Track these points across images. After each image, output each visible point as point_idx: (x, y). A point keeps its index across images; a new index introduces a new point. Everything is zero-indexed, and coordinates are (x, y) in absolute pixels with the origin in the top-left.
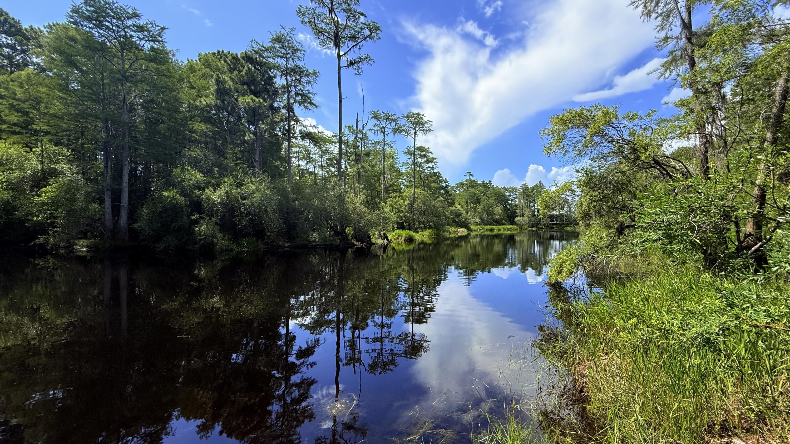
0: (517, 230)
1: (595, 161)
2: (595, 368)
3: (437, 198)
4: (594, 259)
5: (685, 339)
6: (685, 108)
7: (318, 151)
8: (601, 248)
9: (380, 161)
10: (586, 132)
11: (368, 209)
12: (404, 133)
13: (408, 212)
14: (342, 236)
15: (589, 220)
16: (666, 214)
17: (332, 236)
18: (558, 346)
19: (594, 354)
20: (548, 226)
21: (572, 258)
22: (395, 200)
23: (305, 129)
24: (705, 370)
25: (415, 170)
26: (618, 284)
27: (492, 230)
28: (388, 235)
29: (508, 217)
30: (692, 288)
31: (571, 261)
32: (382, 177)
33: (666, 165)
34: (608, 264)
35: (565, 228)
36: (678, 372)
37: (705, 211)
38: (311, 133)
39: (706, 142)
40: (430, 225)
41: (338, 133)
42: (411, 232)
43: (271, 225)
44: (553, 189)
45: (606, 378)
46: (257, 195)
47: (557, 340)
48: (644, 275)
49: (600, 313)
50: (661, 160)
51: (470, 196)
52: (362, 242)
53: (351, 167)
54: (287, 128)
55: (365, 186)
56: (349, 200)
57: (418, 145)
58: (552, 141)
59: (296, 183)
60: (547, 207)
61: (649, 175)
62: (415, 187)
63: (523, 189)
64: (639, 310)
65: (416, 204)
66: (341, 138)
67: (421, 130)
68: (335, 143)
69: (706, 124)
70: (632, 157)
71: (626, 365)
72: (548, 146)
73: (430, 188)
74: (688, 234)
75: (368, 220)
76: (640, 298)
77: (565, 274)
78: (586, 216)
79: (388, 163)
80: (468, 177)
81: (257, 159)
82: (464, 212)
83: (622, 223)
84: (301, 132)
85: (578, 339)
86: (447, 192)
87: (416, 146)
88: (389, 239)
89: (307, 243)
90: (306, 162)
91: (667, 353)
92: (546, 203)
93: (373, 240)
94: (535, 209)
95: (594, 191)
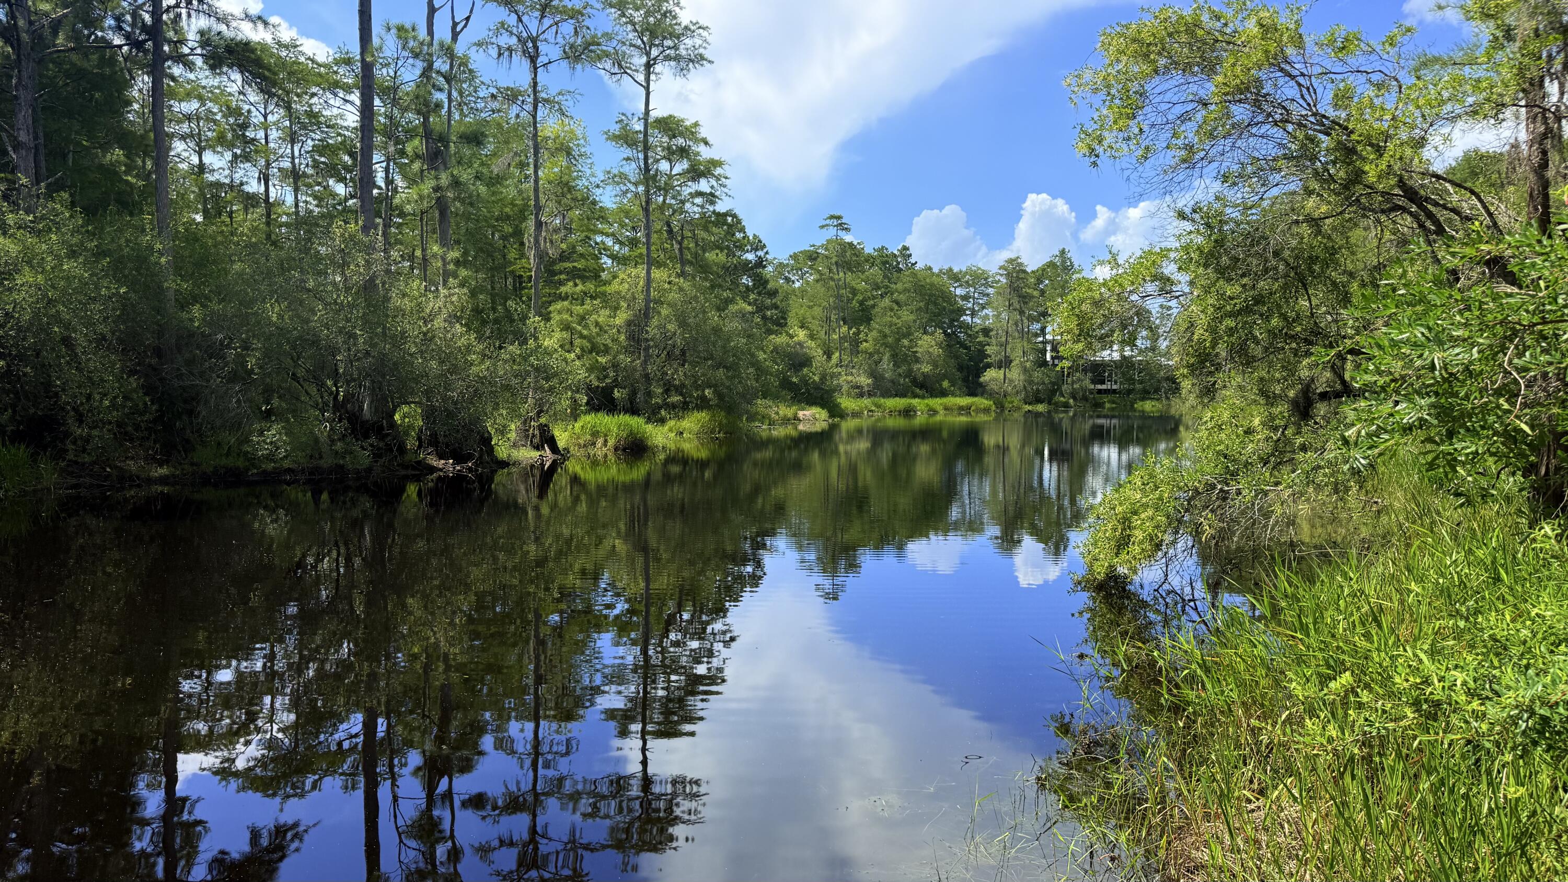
0: (986, 410)
1: (1235, 184)
2: (1227, 837)
3: (728, 301)
4: (1225, 499)
5: (1484, 727)
6: (1491, 24)
7: (276, 115)
8: (1247, 464)
9: (522, 165)
10: (1210, 89)
11: (479, 339)
12: (608, 64)
13: (627, 351)
14: (382, 437)
15: (1211, 373)
16: (1440, 343)
17: (343, 437)
18: (1118, 779)
19: (1223, 797)
20: (1085, 398)
21: (1161, 498)
22: (578, 309)
23: (223, 28)
24: (1529, 818)
25: (648, 202)
26: (1296, 574)
27: (908, 413)
28: (556, 433)
29: (960, 368)
30: (1498, 579)
31: (1157, 509)
32: (531, 224)
33: (1436, 204)
34: (1267, 515)
35: (1138, 405)
36: (1460, 829)
37: (1545, 338)
38: (246, 46)
39: (1544, 136)
40: (703, 398)
41: (355, 50)
42: (636, 422)
43: (89, 397)
44: (1103, 273)
45: (1259, 868)
46: (26, 277)
47: (1115, 762)
48: (1366, 546)
49: (1242, 667)
50: (1422, 186)
51: (839, 297)
52: (460, 458)
53: (412, 181)
54: (147, 18)
55: (465, 253)
56: (407, 304)
57: (657, 112)
58: (1105, 112)
59: (192, 236)
60: (1084, 333)
61: (1387, 235)
62: (652, 263)
63: (1008, 275)
64: (1355, 652)
65: (655, 322)
66: (367, 68)
67: (668, 58)
68: (348, 89)
69: (1547, 80)
70: (1342, 174)
71: (1315, 822)
72: (1090, 127)
73: (704, 268)
74: (1498, 406)
75: (481, 379)
76: (1356, 617)
77: (1137, 549)
78: (1202, 362)
79: (550, 170)
80: (831, 233)
81: (23, 137)
82: (817, 354)
83: (1308, 386)
84: (205, 38)
85: (1176, 754)
86: (761, 282)
87: (654, 114)
88: (561, 444)
89: (241, 463)
90: (228, 156)
91: (1429, 774)
92: (1082, 319)
93: (502, 452)
94: (1044, 343)
95: (1229, 280)
